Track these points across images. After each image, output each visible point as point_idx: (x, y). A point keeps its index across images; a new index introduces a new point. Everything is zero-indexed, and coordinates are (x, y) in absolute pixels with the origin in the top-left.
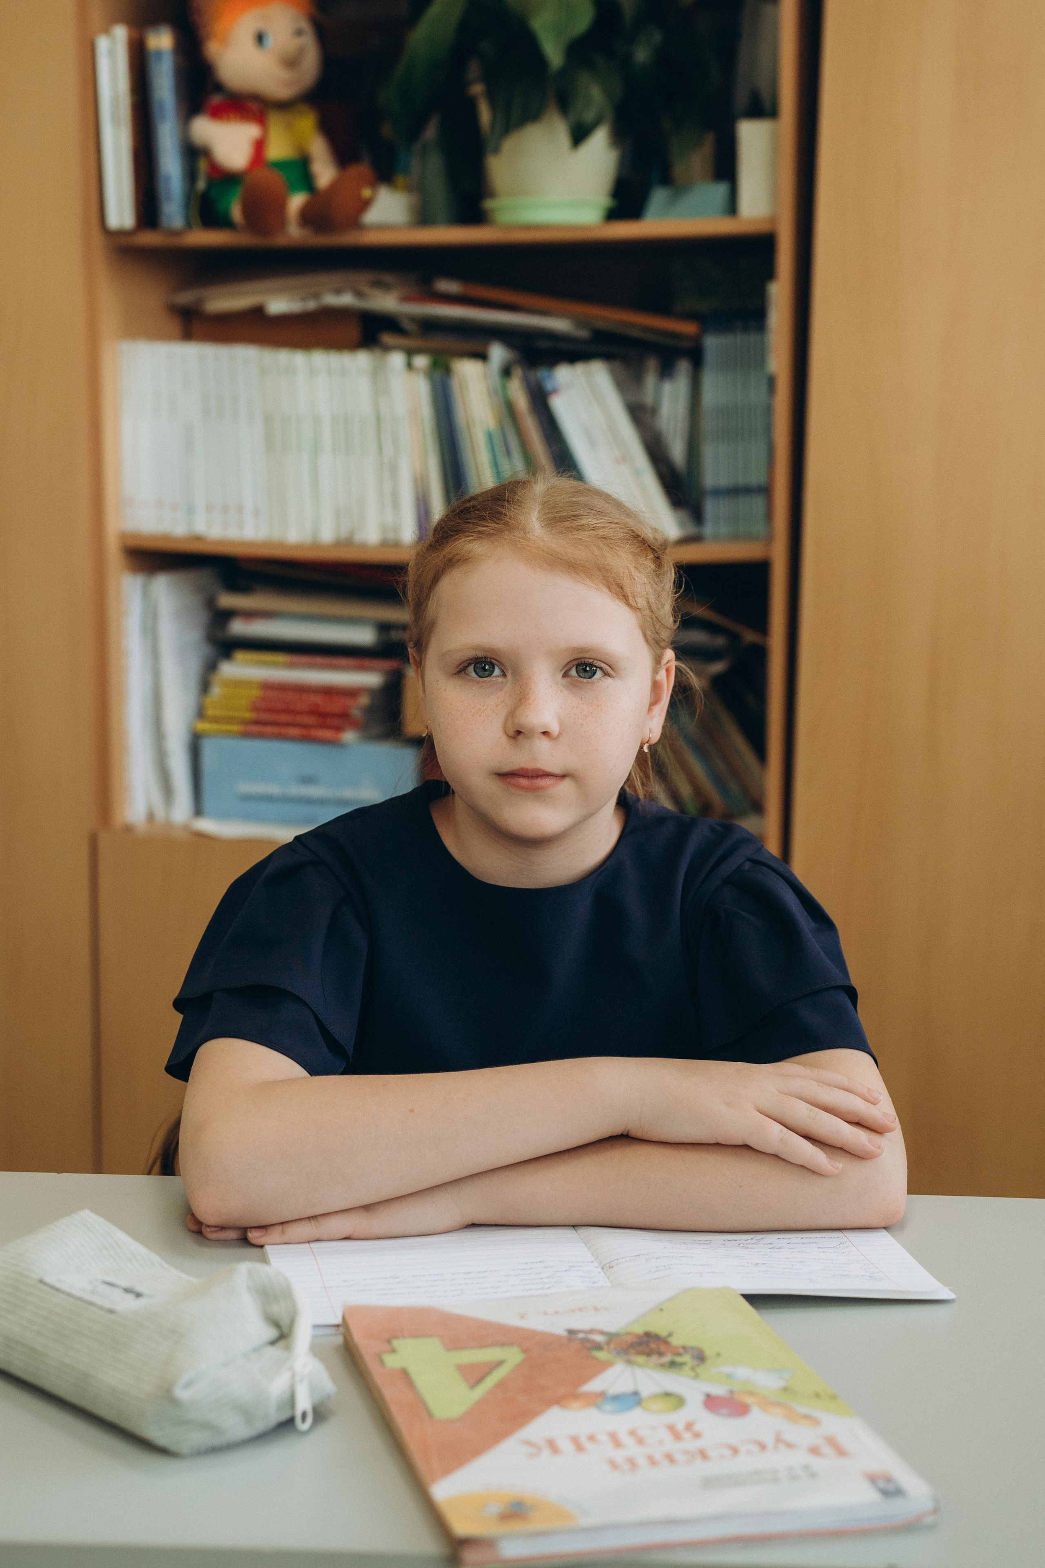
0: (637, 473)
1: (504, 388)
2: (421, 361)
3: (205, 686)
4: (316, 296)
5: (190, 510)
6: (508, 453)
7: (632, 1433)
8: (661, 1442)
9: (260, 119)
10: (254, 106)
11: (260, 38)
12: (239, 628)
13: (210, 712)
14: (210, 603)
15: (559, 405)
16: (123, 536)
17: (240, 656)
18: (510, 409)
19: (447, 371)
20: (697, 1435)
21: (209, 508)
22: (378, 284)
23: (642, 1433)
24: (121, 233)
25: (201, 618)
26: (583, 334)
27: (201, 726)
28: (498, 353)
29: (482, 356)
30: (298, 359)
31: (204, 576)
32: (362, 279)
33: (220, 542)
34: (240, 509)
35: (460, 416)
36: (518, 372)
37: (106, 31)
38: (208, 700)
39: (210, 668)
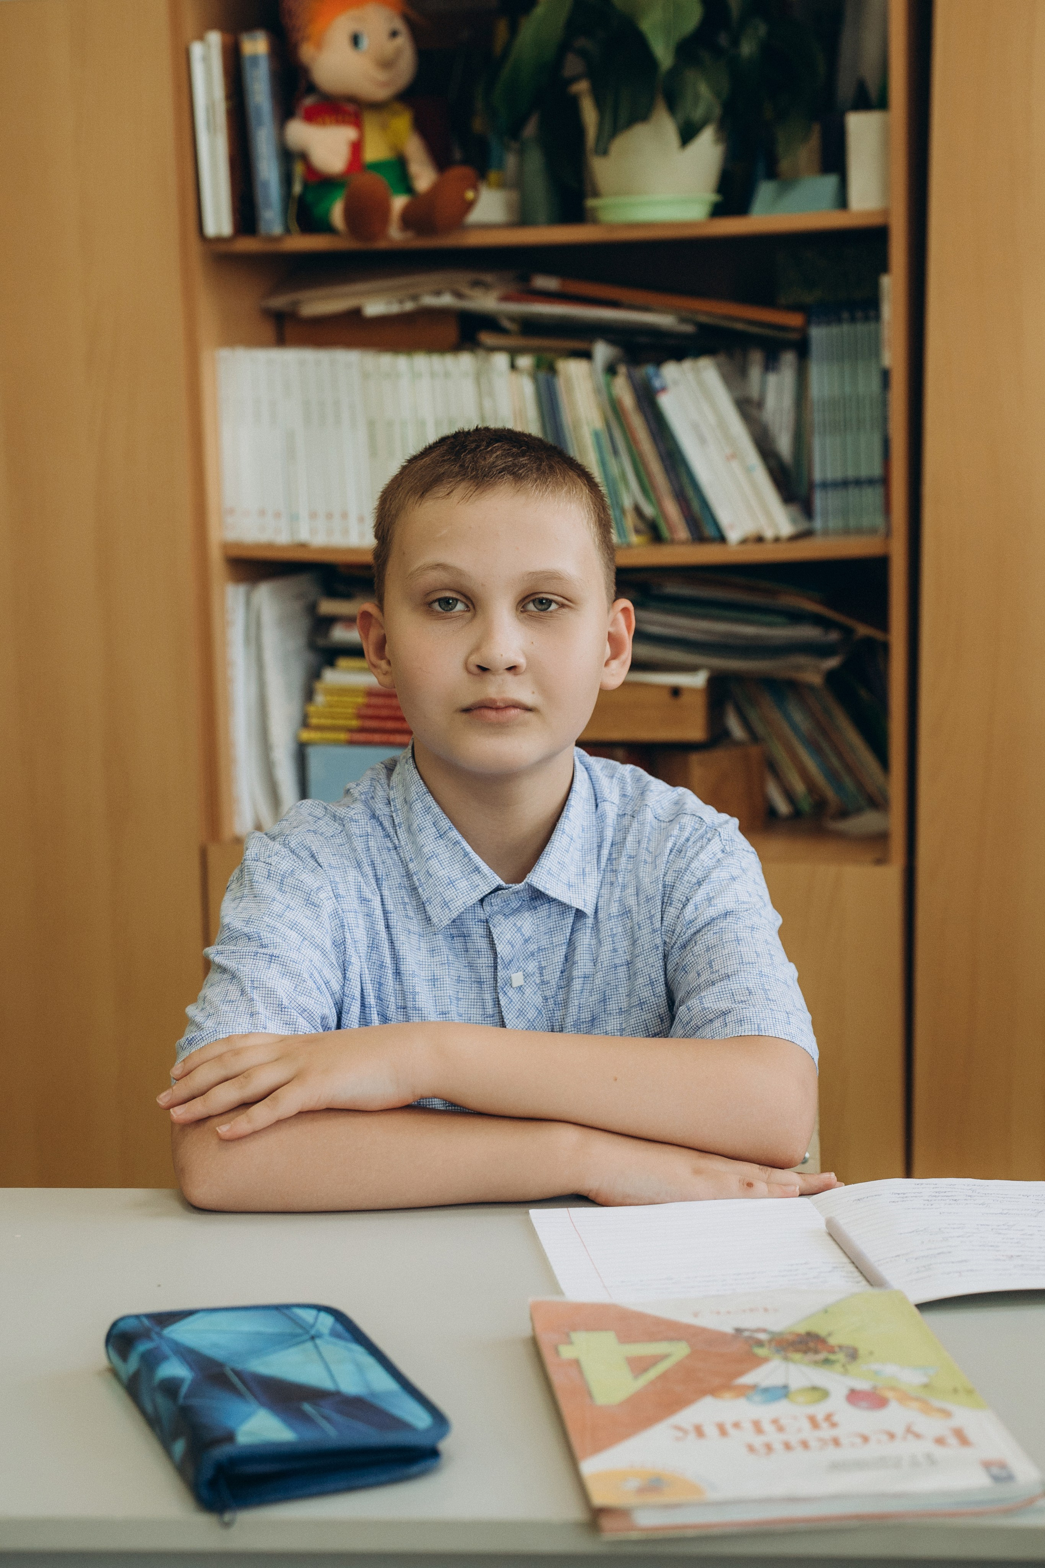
0: (748, 470)
1: (609, 386)
2: (525, 362)
3: (309, 695)
4: (415, 298)
5: (294, 518)
6: (615, 452)
7: (775, 1422)
8: (799, 1430)
9: (357, 122)
10: (351, 108)
11: (355, 40)
12: (341, 634)
13: (314, 721)
14: (312, 609)
15: (667, 402)
16: (226, 546)
17: (343, 663)
18: (615, 408)
19: (552, 370)
20: (834, 1425)
21: (313, 515)
22: (476, 284)
23: (783, 1422)
24: (219, 240)
25: (304, 624)
26: (688, 328)
27: (306, 735)
28: (602, 351)
29: (586, 355)
30: (401, 362)
31: (303, 583)
32: (461, 279)
33: (324, 550)
34: (345, 515)
35: (567, 417)
36: (622, 370)
37: (201, 38)
38: (312, 709)
39: (314, 675)
